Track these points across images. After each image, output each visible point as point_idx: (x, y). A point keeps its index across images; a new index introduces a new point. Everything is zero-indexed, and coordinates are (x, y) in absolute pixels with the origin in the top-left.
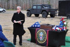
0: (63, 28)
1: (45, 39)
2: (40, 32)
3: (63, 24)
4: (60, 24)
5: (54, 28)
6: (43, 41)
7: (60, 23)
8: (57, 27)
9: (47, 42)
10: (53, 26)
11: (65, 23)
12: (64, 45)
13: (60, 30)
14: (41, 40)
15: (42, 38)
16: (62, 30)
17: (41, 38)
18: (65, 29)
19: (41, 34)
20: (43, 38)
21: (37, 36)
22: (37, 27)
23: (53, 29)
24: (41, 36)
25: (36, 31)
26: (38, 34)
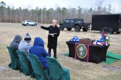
0: (105, 43)
1: (85, 54)
2: (80, 47)
3: (105, 39)
4: (101, 39)
5: (95, 43)
6: (83, 56)
7: (101, 37)
8: (98, 41)
10: (93, 41)
11: (107, 38)
12: (105, 60)
13: (102, 45)
14: (81, 55)
16: (104, 45)
17: (81, 53)
18: (106, 44)
19: (81, 49)
20: (83, 53)
22: (76, 42)
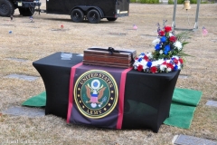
1: (111, 102)
2: (89, 79)
6: (103, 111)
9: (120, 115)
10: (133, 56)
13: (169, 69)
14: (94, 105)
15: (100, 100)
20: (104, 99)
21: (78, 92)
23: (140, 67)
24: (95, 93)
25: (73, 75)
26: (80, 86)
